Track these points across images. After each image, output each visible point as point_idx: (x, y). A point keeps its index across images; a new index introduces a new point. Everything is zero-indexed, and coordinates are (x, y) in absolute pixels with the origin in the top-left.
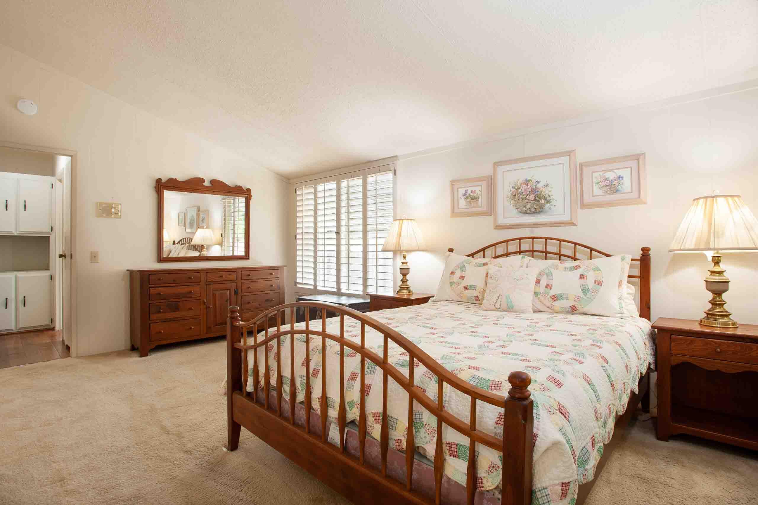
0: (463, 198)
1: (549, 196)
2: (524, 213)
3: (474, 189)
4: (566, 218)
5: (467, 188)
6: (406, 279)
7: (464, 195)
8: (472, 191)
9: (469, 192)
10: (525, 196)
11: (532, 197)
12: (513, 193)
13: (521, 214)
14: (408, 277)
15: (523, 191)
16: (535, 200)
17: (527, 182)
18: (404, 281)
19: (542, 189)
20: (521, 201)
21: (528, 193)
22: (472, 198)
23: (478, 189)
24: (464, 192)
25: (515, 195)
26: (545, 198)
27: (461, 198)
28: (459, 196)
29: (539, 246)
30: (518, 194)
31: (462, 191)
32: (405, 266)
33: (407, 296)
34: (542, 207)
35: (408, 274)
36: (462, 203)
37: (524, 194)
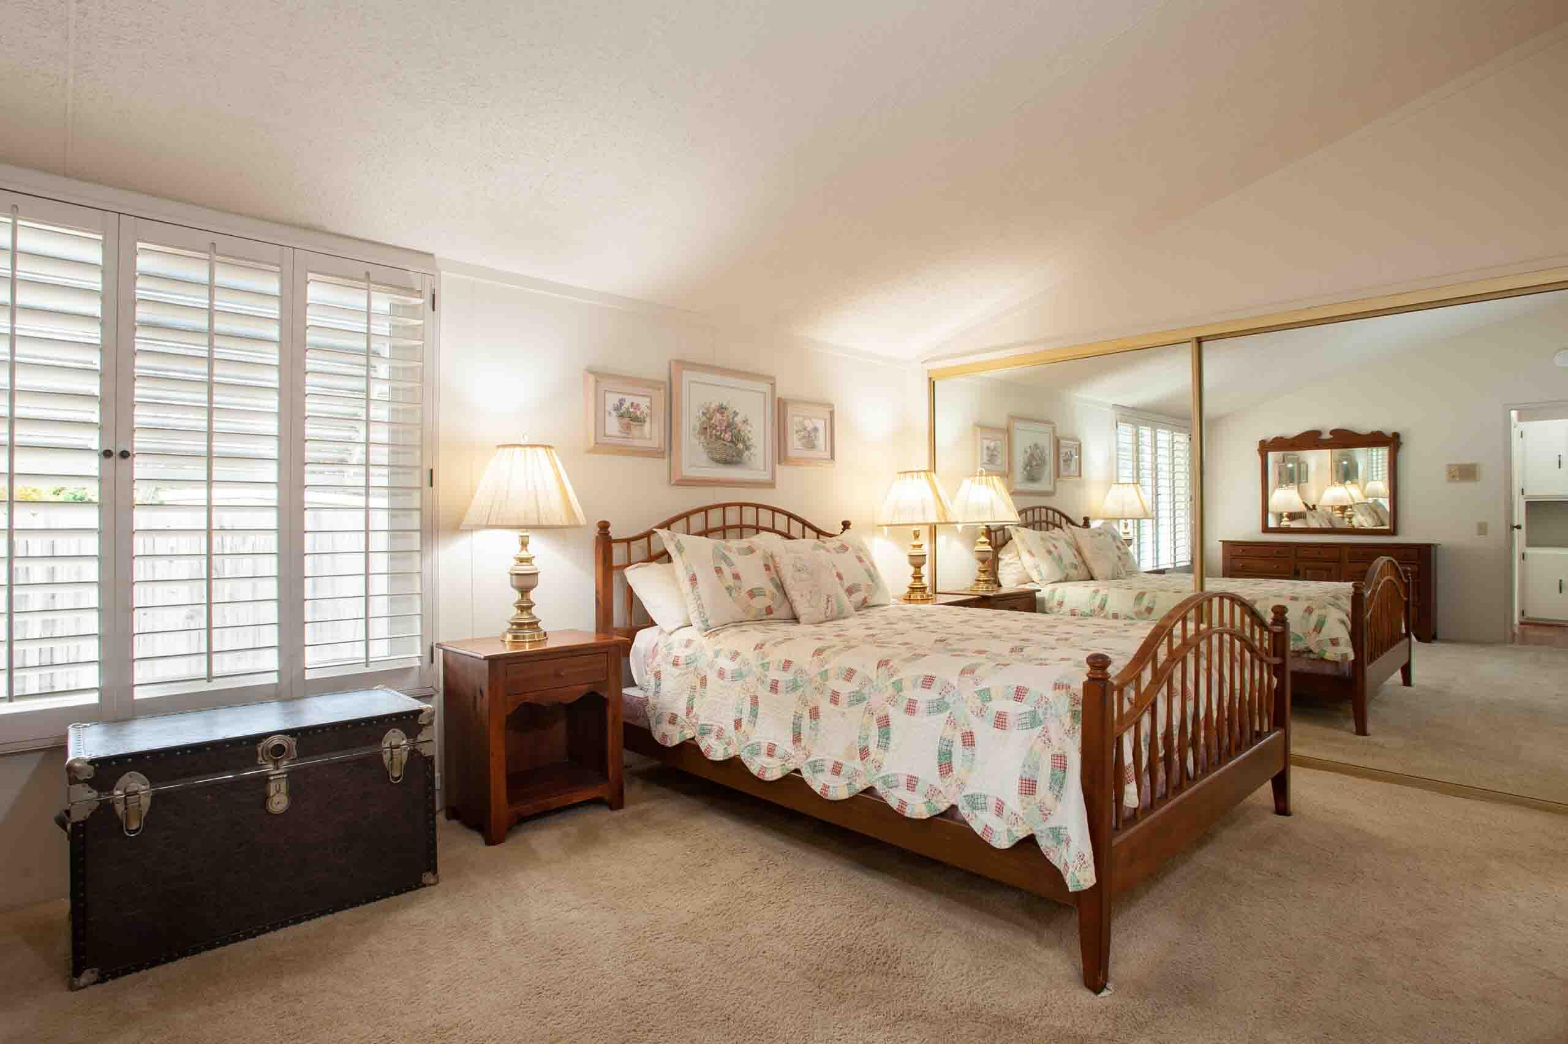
0: (614, 413)
1: (749, 439)
2: (718, 461)
3: (637, 400)
4: (765, 476)
5: (624, 397)
6: (530, 601)
7: (617, 409)
8: (632, 404)
9: (627, 404)
10: (719, 433)
11: (728, 436)
12: (703, 423)
13: (714, 464)
14: (533, 595)
15: (717, 424)
16: (732, 441)
17: (721, 409)
18: (525, 607)
19: (740, 425)
20: (712, 440)
21: (723, 428)
22: (631, 418)
23: (644, 403)
24: (617, 402)
25: (706, 428)
26: (744, 442)
27: (610, 413)
28: (607, 408)
29: (732, 517)
30: (710, 427)
31: (612, 400)
32: (525, 569)
33: (530, 646)
34: (740, 454)
35: (533, 587)
36: (613, 425)
37: (718, 428)
